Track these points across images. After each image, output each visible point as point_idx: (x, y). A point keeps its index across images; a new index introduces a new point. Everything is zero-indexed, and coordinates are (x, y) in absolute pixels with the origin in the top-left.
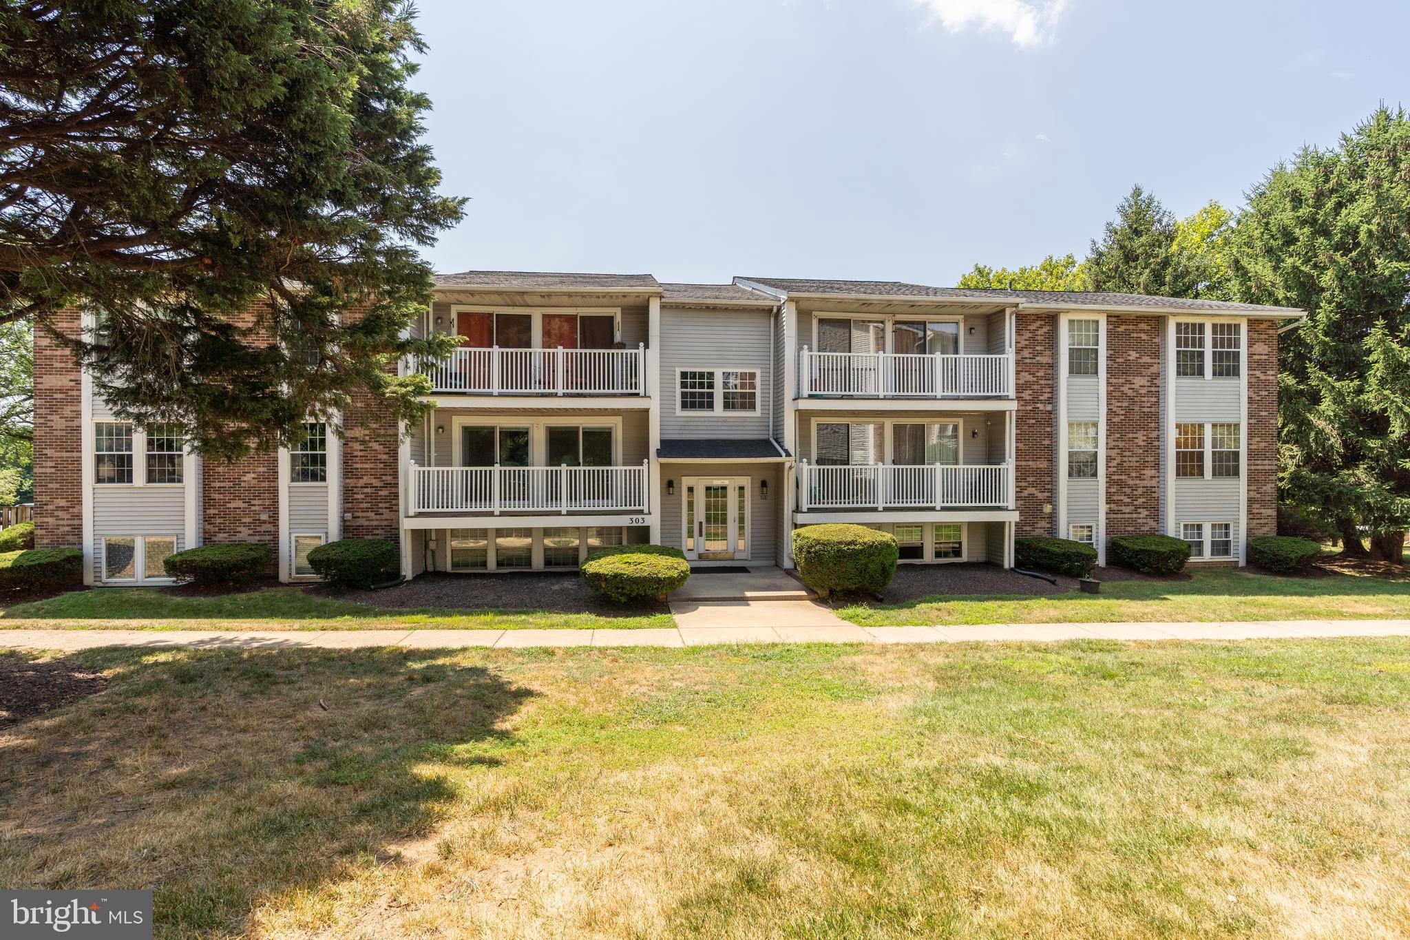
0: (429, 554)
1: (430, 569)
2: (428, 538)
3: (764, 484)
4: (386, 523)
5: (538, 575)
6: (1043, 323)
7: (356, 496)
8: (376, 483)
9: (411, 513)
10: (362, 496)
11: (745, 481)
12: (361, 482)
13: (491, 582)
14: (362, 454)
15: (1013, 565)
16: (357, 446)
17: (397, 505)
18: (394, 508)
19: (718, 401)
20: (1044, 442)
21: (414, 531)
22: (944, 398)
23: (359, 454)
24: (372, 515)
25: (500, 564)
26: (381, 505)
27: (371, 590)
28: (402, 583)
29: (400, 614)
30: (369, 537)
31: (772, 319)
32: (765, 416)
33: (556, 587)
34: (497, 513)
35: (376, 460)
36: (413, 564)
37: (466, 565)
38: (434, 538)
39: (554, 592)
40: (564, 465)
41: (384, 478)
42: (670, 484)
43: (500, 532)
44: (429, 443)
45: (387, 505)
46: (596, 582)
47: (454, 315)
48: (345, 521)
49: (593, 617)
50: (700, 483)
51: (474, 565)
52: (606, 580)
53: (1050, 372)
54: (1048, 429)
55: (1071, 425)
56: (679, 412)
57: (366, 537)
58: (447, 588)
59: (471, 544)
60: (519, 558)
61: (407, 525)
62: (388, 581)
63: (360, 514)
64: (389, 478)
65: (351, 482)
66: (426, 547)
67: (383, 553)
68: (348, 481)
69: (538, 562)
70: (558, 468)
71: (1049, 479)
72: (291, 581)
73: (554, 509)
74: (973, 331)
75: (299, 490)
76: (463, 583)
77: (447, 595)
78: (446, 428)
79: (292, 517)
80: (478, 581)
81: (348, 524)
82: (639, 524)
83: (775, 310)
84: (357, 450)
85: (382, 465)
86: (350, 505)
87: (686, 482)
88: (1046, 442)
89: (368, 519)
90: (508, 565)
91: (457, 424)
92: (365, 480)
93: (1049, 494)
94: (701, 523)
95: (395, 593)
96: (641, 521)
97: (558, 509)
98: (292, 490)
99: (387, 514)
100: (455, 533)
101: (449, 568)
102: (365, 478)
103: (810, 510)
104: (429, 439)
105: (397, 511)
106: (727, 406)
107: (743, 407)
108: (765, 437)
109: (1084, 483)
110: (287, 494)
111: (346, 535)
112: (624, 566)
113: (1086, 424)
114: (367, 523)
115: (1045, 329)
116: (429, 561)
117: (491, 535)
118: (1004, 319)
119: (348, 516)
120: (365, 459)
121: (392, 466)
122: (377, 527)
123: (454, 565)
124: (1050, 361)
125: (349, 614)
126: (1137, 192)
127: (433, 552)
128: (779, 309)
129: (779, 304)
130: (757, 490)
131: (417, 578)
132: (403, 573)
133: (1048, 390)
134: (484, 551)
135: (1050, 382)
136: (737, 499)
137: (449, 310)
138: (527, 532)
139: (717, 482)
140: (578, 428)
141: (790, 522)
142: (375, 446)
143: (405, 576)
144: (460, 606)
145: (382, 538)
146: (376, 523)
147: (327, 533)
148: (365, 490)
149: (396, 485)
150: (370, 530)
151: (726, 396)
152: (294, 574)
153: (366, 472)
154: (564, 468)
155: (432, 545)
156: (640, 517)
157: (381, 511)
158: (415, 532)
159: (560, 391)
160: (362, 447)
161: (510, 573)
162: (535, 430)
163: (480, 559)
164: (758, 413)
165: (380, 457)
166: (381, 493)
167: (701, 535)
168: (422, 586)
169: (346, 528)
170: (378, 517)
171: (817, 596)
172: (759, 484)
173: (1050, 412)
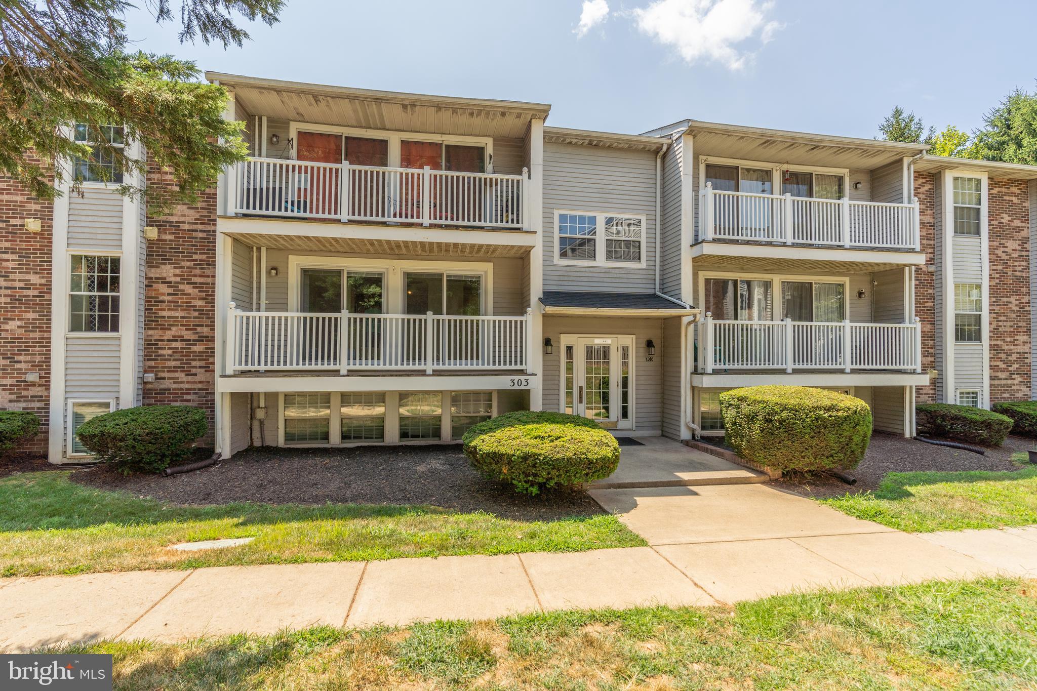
0: (256, 425)
1: (257, 443)
2: (255, 404)
3: (650, 344)
4: (200, 386)
5: (393, 450)
6: (924, 180)
7: (161, 352)
8: (188, 335)
9: (229, 371)
10: (170, 352)
11: (629, 340)
12: (169, 335)
13: (336, 461)
14: (170, 298)
15: (914, 434)
16: (163, 288)
17: (213, 363)
18: (209, 368)
19: (601, 249)
20: (927, 305)
21: (233, 395)
22: (852, 248)
23: (166, 298)
24: (182, 376)
25: (345, 437)
26: (194, 363)
27: (167, 475)
28: (215, 463)
29: (198, 516)
30: (178, 404)
31: (659, 161)
32: (651, 268)
33: (421, 468)
34: (344, 372)
35: (189, 307)
36: (232, 438)
37: (303, 438)
38: (262, 404)
39: (422, 475)
40: (430, 313)
41: (199, 329)
42: (547, 342)
43: (347, 398)
44: (259, 288)
45: (203, 363)
46: (494, 466)
47: (293, 134)
48: (145, 383)
49: (492, 519)
50: (580, 342)
51: (314, 437)
52: (510, 462)
53: (931, 231)
54: (930, 291)
55: (957, 286)
56: (557, 260)
57: (173, 404)
58: (276, 470)
59: (312, 413)
60: (369, 429)
61: (224, 387)
62: (196, 461)
63: (166, 375)
64: (205, 330)
65: (155, 334)
66: (253, 417)
67: (187, 424)
68: (150, 332)
69: (392, 436)
70: (423, 317)
71: (932, 343)
72: (65, 461)
73: (417, 367)
74: (859, 186)
75: (79, 342)
76: (297, 462)
77: (273, 482)
78: (280, 269)
79: (69, 378)
80: (318, 460)
81: (149, 386)
82: (522, 387)
83: (665, 148)
84: (163, 294)
85: (196, 314)
86: (152, 363)
87: (566, 340)
88: (929, 305)
89: (176, 381)
90: (355, 438)
91: (295, 264)
92: (174, 331)
93: (932, 359)
94: (581, 388)
95: (200, 479)
96: (524, 383)
97: (422, 367)
98: (70, 342)
99: (201, 375)
100: (290, 399)
101: (281, 442)
102: (174, 329)
103: (716, 372)
104: (259, 283)
105: (213, 371)
106: (610, 255)
107: (627, 257)
108: (651, 291)
109: (969, 347)
110: (63, 347)
111: (147, 401)
112: (534, 442)
113: (971, 286)
114: (174, 386)
115: (927, 187)
116: (256, 434)
117: (335, 401)
118: (902, 168)
119: (150, 377)
120: (174, 305)
121: (207, 315)
122: (188, 391)
123: (289, 437)
124: (931, 221)
125: (110, 521)
126: (898, 113)
127: (261, 422)
128: (670, 146)
129: (669, 141)
130: (642, 351)
131: (237, 456)
132: (218, 450)
133: (930, 250)
134: (327, 420)
135: (932, 242)
136: (620, 361)
137: (288, 128)
138: (380, 397)
139: (599, 341)
140: (442, 275)
141: (689, 386)
142: (188, 289)
143: (220, 455)
144: (290, 500)
145: (195, 404)
146: (187, 386)
147: (117, 398)
148: (174, 344)
149: (212, 339)
150: (178, 395)
151: (609, 242)
152: (69, 452)
153: (175, 322)
154: (430, 316)
155: (260, 414)
156: (523, 378)
157: (194, 371)
158: (236, 397)
159: (426, 221)
160: (171, 291)
161: (358, 448)
162: (391, 276)
163: (320, 430)
164: (643, 264)
165: (194, 302)
166: (194, 348)
167: (581, 401)
168: (242, 468)
169: (146, 392)
170: (190, 378)
171: (766, 478)
172: (644, 344)
173: (932, 273)
